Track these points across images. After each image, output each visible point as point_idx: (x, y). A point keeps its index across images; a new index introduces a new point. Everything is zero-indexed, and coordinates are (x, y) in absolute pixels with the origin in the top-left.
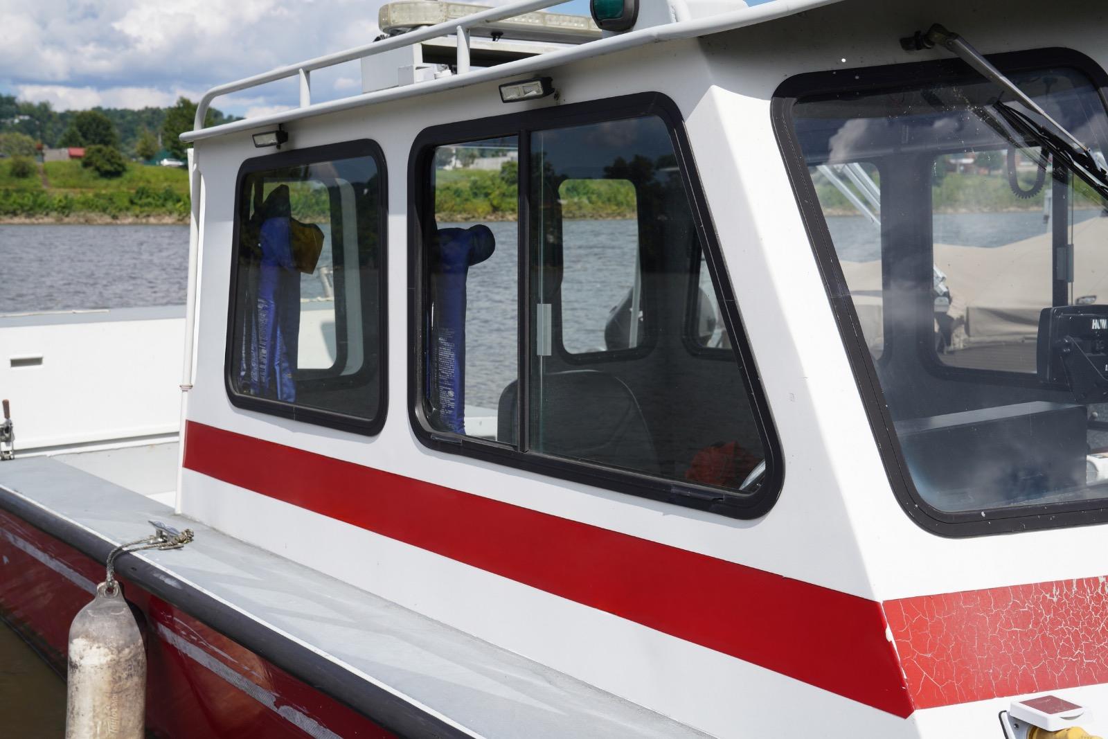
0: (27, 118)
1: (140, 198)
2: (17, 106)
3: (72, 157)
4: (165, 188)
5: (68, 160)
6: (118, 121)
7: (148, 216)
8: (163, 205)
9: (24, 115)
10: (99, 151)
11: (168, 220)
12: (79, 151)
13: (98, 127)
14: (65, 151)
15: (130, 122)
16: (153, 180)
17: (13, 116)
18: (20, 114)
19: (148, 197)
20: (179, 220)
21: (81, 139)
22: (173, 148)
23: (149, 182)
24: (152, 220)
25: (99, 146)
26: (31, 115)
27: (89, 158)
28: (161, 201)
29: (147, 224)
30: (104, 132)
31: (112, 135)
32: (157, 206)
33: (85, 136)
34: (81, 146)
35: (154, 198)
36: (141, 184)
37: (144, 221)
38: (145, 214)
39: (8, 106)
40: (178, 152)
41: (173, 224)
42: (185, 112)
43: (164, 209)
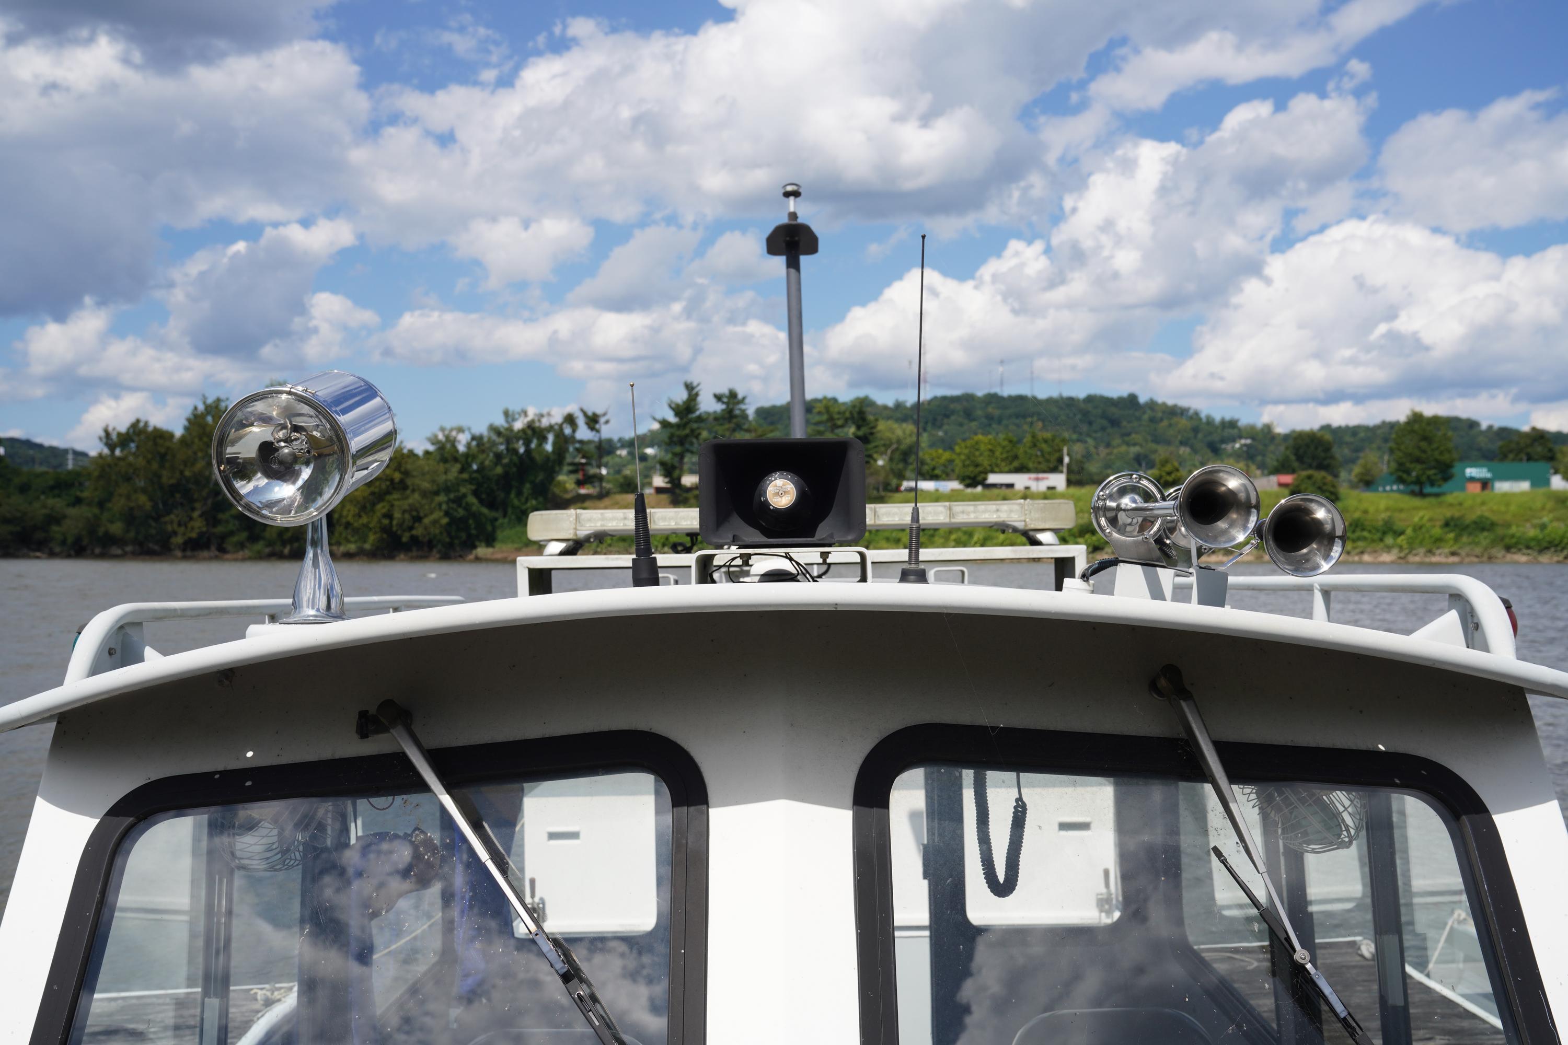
0: (1249, 441)
1: (1354, 532)
2: (1239, 429)
3: (1281, 485)
4: (1383, 520)
5: (1276, 488)
6: (1348, 439)
7: (1362, 553)
8: (1381, 540)
9: (1246, 438)
10: (1309, 477)
11: (1386, 557)
12: (1288, 479)
13: (1316, 448)
14: (1274, 479)
15: (1362, 440)
16: (1371, 509)
17: (1234, 440)
18: (1240, 437)
19: (1363, 530)
20: (1400, 558)
21: (1296, 464)
22: (1398, 470)
23: (1366, 512)
24: (1366, 558)
25: (1310, 472)
26: (1253, 439)
27: (1298, 486)
28: (1378, 535)
29: (1360, 562)
30: (1322, 455)
31: (1332, 457)
32: (1373, 541)
33: (1300, 459)
34: (1293, 471)
35: (1370, 531)
36: (1357, 515)
37: (1356, 558)
38: (1358, 550)
39: (1231, 431)
40: (1405, 476)
41: (1392, 562)
42: (1416, 427)
43: (1381, 545)
